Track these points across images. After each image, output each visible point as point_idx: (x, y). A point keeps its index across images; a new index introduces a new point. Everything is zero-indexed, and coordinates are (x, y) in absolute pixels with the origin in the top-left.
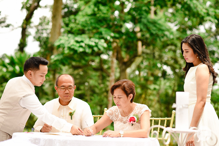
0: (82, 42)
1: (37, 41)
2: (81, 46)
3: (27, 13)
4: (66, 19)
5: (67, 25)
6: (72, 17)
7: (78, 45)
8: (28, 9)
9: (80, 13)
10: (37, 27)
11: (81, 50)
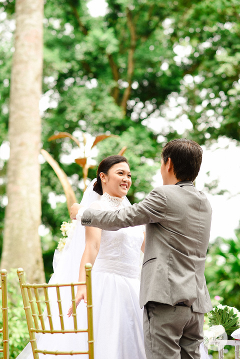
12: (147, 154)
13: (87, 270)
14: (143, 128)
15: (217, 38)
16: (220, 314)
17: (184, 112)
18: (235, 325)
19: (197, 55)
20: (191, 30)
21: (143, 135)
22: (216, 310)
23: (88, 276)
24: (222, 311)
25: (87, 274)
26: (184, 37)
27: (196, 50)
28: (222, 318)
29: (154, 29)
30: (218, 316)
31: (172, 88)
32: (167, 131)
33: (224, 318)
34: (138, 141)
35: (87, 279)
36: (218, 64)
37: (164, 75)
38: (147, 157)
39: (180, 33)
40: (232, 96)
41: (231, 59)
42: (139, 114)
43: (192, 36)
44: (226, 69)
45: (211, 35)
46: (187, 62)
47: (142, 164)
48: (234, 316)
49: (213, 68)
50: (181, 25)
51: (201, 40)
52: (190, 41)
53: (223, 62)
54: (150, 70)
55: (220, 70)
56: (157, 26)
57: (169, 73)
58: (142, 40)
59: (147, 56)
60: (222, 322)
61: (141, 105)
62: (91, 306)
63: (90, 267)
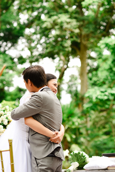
0: (106, 91)
1: (69, 93)
2: (106, 95)
3: (60, 73)
4: (90, 75)
5: (91, 79)
6: (94, 73)
7: (103, 94)
8: (60, 71)
9: (100, 69)
10: (68, 83)
11: (106, 98)
12: (10, 68)
13: (10, 142)
14: (7, 55)
15: (41, 10)
16: (76, 156)
17: (26, 46)
18: (84, 162)
19: (31, 19)
20: (28, 6)
21: (7, 58)
22: (73, 154)
23: (11, 146)
24: (77, 154)
25: (10, 145)
26: (24, 10)
27: (31, 16)
28: (77, 158)
29: (9, 6)
30: (75, 157)
31: (20, 35)
32: (19, 56)
33: (78, 158)
34: (5, 61)
35: (10, 147)
36: (43, 22)
37: (15, 28)
38: (9, 69)
39: (23, 8)
40: (51, 38)
41: (49, 20)
42: (4, 48)
43: (28, 9)
44: (47, 25)
45: (38, 9)
46: (26, 22)
47: (7, 73)
48: (84, 157)
49: (40, 25)
50: (23, 4)
51: (33, 11)
52: (27, 12)
53: (46, 21)
54: (8, 27)
55: (44, 25)
56: (11, 4)
57: (18, 28)
58: (4, 11)
59: (7, 20)
60: (77, 160)
61: (5, 43)
62: (13, 163)
63: (11, 140)
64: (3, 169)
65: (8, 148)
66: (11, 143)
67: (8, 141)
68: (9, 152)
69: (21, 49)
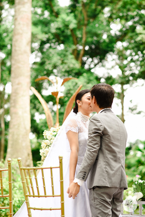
13: (60, 159)
14: (92, 73)
15: (137, 19)
16: (140, 186)
17: (117, 64)
19: (124, 29)
20: (121, 14)
21: (92, 78)
22: (137, 183)
23: (61, 163)
24: (141, 184)
26: (116, 18)
27: (124, 26)
28: (141, 188)
29: (98, 14)
31: (109, 49)
32: (106, 75)
33: (143, 188)
34: (89, 81)
36: (137, 35)
37: (104, 41)
39: (114, 16)
41: (144, 32)
42: (90, 65)
43: (121, 18)
44: (142, 38)
45: (133, 17)
46: (118, 33)
49: (134, 37)
50: (114, 11)
51: (127, 20)
52: (120, 21)
53: (141, 34)
54: (95, 38)
56: (100, 12)
57: (107, 40)
58: (91, 20)
59: (94, 30)
60: (141, 191)
61: (90, 60)
62: (62, 181)
63: (62, 157)
64: (52, 186)
65: (58, 165)
66: (62, 160)
67: (58, 158)
68: (59, 169)
69: (110, 67)
